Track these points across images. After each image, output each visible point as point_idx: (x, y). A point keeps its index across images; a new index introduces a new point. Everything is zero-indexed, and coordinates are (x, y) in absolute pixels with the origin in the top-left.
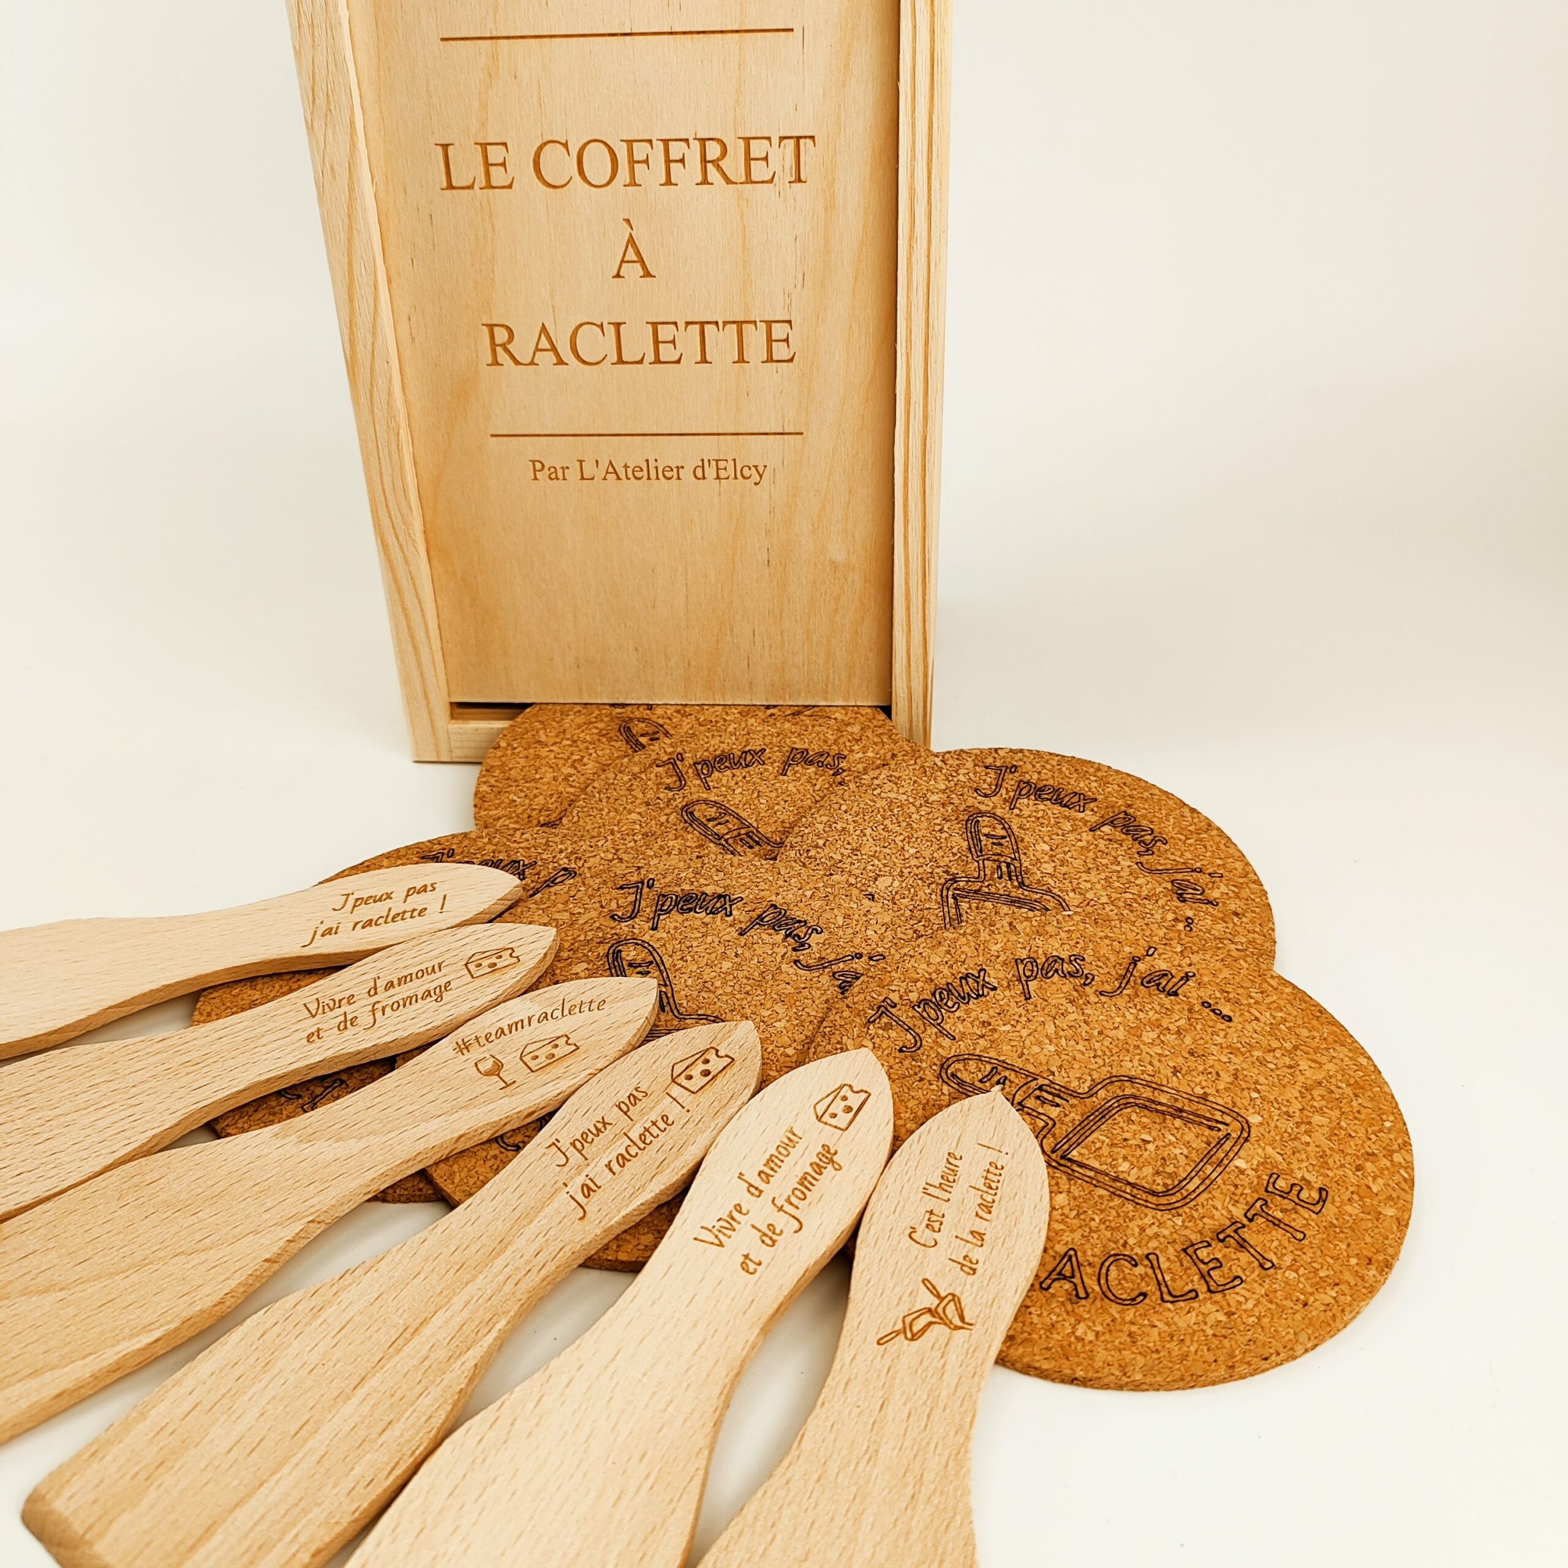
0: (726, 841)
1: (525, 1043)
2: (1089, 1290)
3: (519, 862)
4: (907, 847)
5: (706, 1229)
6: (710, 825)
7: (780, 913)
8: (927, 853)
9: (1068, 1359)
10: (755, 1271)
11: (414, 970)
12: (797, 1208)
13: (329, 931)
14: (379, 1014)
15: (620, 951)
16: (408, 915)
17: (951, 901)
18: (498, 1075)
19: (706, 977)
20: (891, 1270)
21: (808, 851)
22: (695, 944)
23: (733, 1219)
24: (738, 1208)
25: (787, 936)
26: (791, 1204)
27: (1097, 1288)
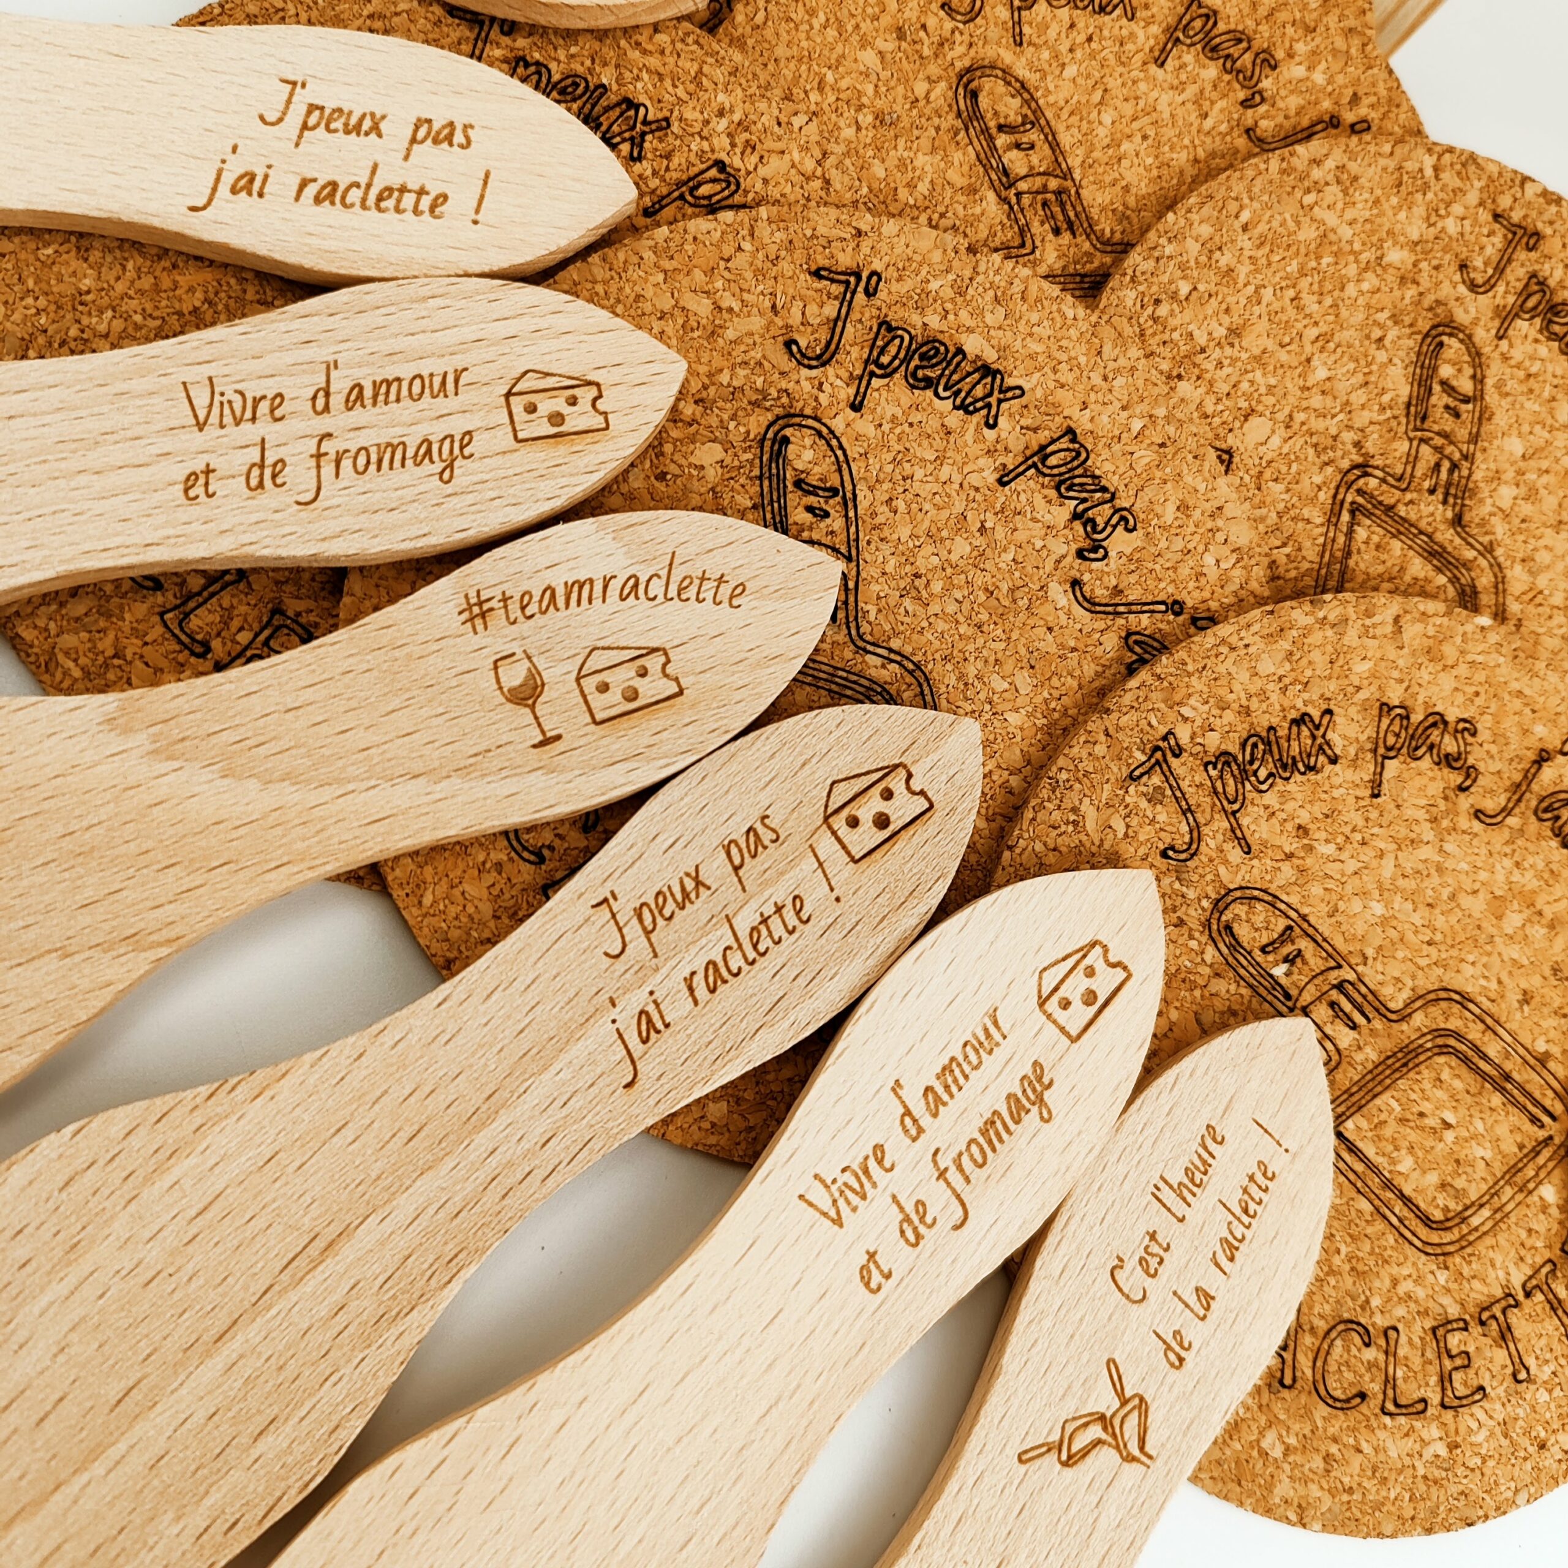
0: (1018, 195)
1: (591, 643)
2: (1299, 1374)
3: (637, 107)
4: (1315, 362)
5: (822, 1181)
6: (1002, 140)
7: (1078, 454)
8: (1342, 387)
9: (1240, 1484)
10: (879, 1288)
11: (406, 372)
12: (968, 1180)
13: (246, 184)
14: (328, 470)
15: (786, 441)
16: (409, 200)
17: (1345, 517)
18: (532, 708)
19: (922, 565)
20: (1070, 1331)
21: (1157, 302)
22: (919, 474)
23: (866, 1171)
24: (879, 1150)
25: (1076, 516)
26: (960, 1168)
27: (1309, 1373)
